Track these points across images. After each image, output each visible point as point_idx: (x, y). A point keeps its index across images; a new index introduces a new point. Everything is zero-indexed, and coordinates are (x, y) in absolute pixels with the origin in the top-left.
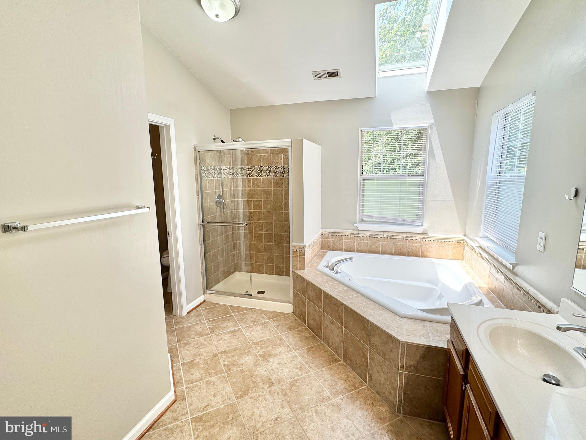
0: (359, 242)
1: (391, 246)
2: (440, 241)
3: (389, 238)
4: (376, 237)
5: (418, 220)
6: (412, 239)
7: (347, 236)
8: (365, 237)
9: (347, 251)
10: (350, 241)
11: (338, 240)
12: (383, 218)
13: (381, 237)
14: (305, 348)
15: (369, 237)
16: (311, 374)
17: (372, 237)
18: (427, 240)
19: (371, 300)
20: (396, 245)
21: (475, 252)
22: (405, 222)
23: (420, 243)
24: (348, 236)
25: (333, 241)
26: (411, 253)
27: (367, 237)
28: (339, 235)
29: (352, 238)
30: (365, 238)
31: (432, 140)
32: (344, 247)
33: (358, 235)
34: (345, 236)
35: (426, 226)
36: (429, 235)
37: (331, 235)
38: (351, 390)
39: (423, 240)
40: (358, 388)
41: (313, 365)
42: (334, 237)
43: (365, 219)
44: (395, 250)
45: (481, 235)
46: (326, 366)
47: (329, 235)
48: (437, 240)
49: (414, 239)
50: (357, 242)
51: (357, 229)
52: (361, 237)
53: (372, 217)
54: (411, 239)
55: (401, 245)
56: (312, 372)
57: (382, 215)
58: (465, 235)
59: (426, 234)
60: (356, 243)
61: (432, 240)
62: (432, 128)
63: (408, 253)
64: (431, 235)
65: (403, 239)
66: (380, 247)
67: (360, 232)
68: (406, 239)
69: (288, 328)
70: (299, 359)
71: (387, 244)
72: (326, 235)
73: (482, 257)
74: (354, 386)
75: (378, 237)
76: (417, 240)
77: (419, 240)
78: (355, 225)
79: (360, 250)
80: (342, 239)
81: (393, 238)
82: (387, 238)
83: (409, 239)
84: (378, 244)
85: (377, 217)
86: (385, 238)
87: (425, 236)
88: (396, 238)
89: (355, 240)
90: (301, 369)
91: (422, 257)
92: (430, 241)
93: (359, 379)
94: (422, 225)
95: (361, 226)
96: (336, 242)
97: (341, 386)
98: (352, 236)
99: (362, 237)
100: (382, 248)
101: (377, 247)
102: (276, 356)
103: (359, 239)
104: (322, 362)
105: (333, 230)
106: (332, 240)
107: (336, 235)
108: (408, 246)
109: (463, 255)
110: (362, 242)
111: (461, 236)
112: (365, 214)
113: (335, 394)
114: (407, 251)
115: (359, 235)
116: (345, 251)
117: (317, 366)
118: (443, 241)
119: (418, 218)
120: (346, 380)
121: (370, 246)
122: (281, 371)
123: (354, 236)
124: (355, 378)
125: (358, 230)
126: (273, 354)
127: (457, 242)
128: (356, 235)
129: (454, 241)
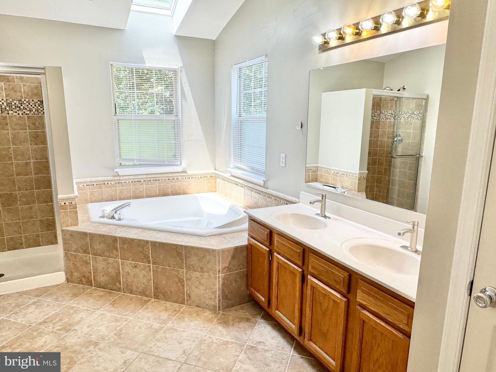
0: (122, 189)
1: (155, 187)
2: (197, 178)
3: (152, 180)
4: (139, 181)
5: (176, 159)
6: (174, 179)
7: (106, 184)
8: (128, 182)
9: (108, 201)
10: (110, 190)
11: (96, 190)
12: (144, 160)
13: (144, 180)
14: (108, 304)
15: (132, 182)
16: (131, 320)
17: (135, 182)
18: (187, 178)
19: (171, 232)
20: (159, 186)
21: (228, 181)
22: (166, 163)
23: (181, 182)
24: (108, 184)
25: (90, 192)
26: (174, 192)
27: (129, 182)
28: (97, 184)
29: (113, 185)
30: (127, 184)
31: (183, 82)
32: (104, 197)
33: (119, 182)
34: (105, 184)
35: (184, 165)
36: (187, 173)
37: (87, 185)
38: (176, 314)
39: (183, 178)
40: (180, 311)
41: (127, 313)
42: (90, 187)
43: (123, 163)
44: (159, 191)
45: (232, 166)
46: (140, 309)
47: (84, 186)
48: (195, 177)
49: (175, 178)
50: (119, 189)
51: (117, 175)
52: (123, 183)
53: (133, 160)
54: (172, 179)
55: (164, 185)
56: (131, 318)
57: (142, 157)
58: (215, 170)
59: (185, 172)
60: (118, 191)
61: (191, 177)
62: (181, 71)
63: (171, 193)
64: (190, 172)
65: (166, 180)
66: (144, 191)
67: (121, 178)
68: (168, 179)
69: (72, 297)
70: (109, 314)
71: (151, 187)
72: (80, 186)
73: (235, 184)
74: (175, 311)
75: (141, 181)
76: (178, 179)
77: (180, 178)
78: (115, 170)
79: (123, 197)
80: (101, 188)
81: (156, 180)
82: (151, 180)
83: (171, 178)
84: (142, 188)
85: (138, 160)
86: (148, 181)
87: (185, 175)
88: (159, 180)
89: (116, 187)
90: (117, 320)
91: (184, 194)
92: (189, 178)
93: (176, 305)
94: (181, 164)
95: (121, 171)
96: (93, 192)
97: (164, 315)
98: (112, 183)
99: (125, 182)
100: (146, 192)
101: (141, 192)
102: (80, 322)
103: (121, 186)
104: (134, 308)
105: (89, 180)
106: (88, 192)
107: (93, 185)
108: (171, 186)
109: (216, 187)
110: (125, 188)
111: (213, 171)
112: (123, 157)
113: (165, 322)
114: (170, 191)
115: (121, 182)
116: (105, 201)
117: (132, 312)
118: (200, 177)
119: (176, 157)
120: (166, 309)
121: (134, 192)
122: (97, 331)
123: (115, 183)
124: (172, 306)
125: (119, 176)
126: (75, 322)
127: (210, 176)
128: (118, 182)
129: (208, 176)
